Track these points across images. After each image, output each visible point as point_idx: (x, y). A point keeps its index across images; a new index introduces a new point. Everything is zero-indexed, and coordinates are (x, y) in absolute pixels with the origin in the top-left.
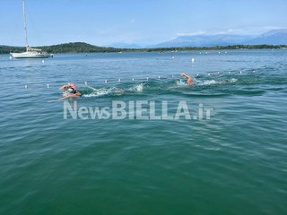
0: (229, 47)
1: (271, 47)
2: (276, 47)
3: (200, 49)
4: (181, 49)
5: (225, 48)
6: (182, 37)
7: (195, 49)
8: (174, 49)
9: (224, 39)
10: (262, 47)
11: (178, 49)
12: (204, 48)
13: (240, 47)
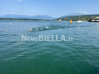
0: (25, 19)
1: (37, 20)
2: (38, 20)
3: (15, 19)
4: (7, 19)
5: (23, 19)
6: (6, 14)
7: (12, 19)
8: (4, 19)
9: (23, 17)
10: (35, 20)
11: (5, 19)
12: (16, 19)
13: (28, 19)
